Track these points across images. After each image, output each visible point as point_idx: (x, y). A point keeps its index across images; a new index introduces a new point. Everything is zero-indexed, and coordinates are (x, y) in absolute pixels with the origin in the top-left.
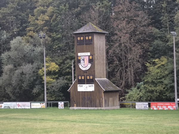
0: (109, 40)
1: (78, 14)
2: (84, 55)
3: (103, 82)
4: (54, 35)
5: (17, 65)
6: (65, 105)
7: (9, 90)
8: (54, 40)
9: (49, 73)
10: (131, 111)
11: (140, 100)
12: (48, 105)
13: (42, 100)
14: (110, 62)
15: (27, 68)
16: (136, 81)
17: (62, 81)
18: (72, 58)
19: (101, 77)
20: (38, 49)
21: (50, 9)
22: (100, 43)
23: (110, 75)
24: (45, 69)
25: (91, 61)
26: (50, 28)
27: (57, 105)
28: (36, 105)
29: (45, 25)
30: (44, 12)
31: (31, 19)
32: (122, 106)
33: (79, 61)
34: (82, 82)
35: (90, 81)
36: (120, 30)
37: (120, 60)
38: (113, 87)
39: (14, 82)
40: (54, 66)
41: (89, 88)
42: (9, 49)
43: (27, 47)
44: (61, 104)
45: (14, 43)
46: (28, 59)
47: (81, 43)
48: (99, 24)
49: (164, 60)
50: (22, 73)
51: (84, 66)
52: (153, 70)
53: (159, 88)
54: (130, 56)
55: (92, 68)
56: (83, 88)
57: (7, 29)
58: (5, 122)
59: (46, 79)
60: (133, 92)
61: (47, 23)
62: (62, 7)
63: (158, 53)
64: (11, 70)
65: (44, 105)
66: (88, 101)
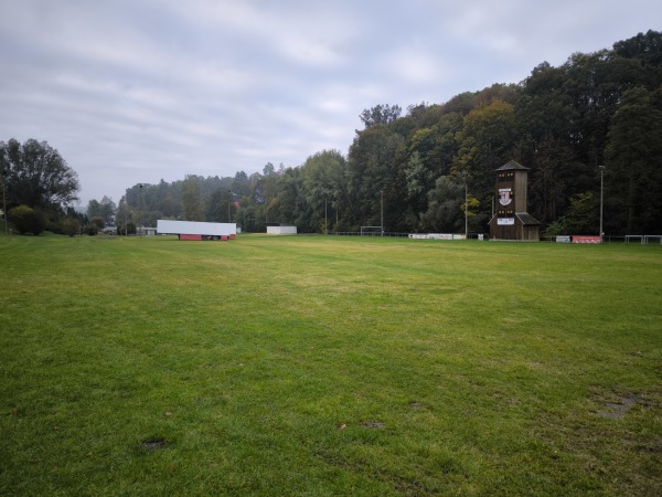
0: (531, 176)
1: (500, 153)
2: (505, 192)
3: (522, 217)
4: (476, 173)
5: (441, 201)
6: (484, 237)
7: (433, 223)
8: (475, 177)
9: (470, 208)
10: (552, 244)
11: (561, 234)
12: (468, 237)
13: (463, 232)
14: (531, 196)
15: (450, 203)
16: (558, 215)
17: (482, 216)
18: (492, 194)
19: (522, 212)
20: (461, 187)
21: (474, 149)
22: (521, 180)
23: (530, 210)
24: (466, 204)
25: (511, 196)
26: (472, 166)
27: (477, 237)
28: (458, 237)
29: (468, 164)
30: (467, 153)
31: (455, 159)
32: (542, 239)
33: (500, 197)
34: (502, 216)
35: (509, 216)
36: (543, 166)
37: (542, 195)
38: (533, 221)
39: (438, 216)
40: (475, 202)
41: (510, 222)
42: (434, 187)
43: (451, 185)
44: (481, 236)
45: (439, 181)
46: (451, 195)
47: (502, 179)
48: (521, 162)
49: (590, 195)
50: (446, 209)
51: (505, 201)
52: (577, 204)
53: (582, 222)
54: (552, 192)
55: (513, 203)
56: (501, 222)
57: (434, 170)
58: (430, 250)
59: (467, 213)
60: (554, 226)
61: (470, 163)
62: (485, 146)
63: (583, 188)
64: (435, 206)
65: (464, 237)
66: (506, 233)
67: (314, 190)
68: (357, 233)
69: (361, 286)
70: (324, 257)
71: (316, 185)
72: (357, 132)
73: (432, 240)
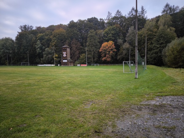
0: (71, 49)
1: (63, 43)
2: (64, 53)
3: (69, 60)
4: (57, 47)
5: (47, 55)
6: (60, 65)
7: (45, 61)
8: (57, 49)
9: (56, 57)
10: (76, 67)
11: (78, 64)
12: (56, 65)
13: (54, 64)
14: (71, 54)
15: (50, 56)
16: (78, 59)
17: (59, 59)
18: (61, 54)
19: (69, 58)
20: (53, 51)
21: (56, 41)
22: (68, 50)
23: (71, 58)
24: (54, 56)
25: (66, 54)
26: (56, 46)
27: (58, 65)
28: (52, 65)
29: (54, 45)
30: (54, 42)
31: (50, 43)
32: (74, 65)
33: (63, 54)
34: (64, 60)
35: (66, 59)
36: (73, 47)
37: (73, 54)
38: (72, 61)
39: (46, 59)
40: (57, 56)
41: (66, 61)
42: (45, 51)
43: (50, 51)
44: (59, 65)
45: (46, 49)
46: (50, 53)
47: (64, 50)
48: (68, 45)
49: (84, 54)
50: (49, 57)
51: (65, 55)
52: (81, 57)
53: (83, 61)
54: (76, 53)
55: (67, 56)
56: (64, 61)
57: (44, 46)
58: (44, 69)
59: (55, 59)
60: (77, 62)
61: (55, 45)
62: (59, 40)
63: (82, 53)
64: (46, 56)
65: (54, 65)
66: (66, 64)
67: (2, 50)
68: (20, 65)
69: (21, 82)
70: (7, 73)
71: (3, 49)
72: (19, 32)
73: (45, 66)
